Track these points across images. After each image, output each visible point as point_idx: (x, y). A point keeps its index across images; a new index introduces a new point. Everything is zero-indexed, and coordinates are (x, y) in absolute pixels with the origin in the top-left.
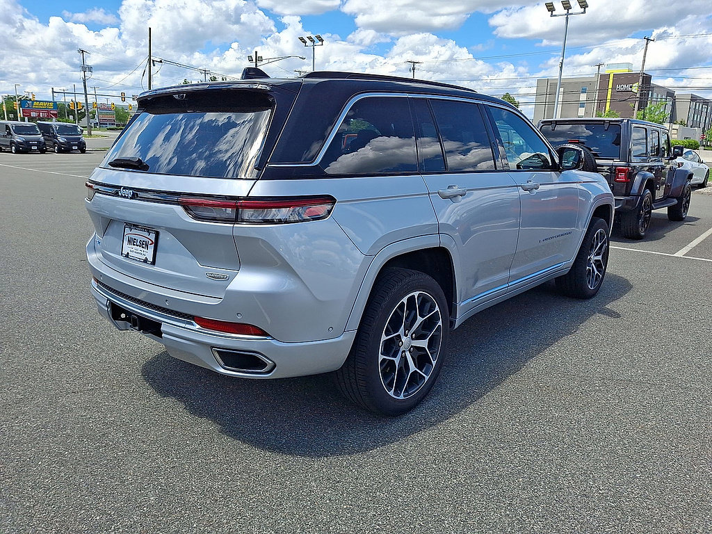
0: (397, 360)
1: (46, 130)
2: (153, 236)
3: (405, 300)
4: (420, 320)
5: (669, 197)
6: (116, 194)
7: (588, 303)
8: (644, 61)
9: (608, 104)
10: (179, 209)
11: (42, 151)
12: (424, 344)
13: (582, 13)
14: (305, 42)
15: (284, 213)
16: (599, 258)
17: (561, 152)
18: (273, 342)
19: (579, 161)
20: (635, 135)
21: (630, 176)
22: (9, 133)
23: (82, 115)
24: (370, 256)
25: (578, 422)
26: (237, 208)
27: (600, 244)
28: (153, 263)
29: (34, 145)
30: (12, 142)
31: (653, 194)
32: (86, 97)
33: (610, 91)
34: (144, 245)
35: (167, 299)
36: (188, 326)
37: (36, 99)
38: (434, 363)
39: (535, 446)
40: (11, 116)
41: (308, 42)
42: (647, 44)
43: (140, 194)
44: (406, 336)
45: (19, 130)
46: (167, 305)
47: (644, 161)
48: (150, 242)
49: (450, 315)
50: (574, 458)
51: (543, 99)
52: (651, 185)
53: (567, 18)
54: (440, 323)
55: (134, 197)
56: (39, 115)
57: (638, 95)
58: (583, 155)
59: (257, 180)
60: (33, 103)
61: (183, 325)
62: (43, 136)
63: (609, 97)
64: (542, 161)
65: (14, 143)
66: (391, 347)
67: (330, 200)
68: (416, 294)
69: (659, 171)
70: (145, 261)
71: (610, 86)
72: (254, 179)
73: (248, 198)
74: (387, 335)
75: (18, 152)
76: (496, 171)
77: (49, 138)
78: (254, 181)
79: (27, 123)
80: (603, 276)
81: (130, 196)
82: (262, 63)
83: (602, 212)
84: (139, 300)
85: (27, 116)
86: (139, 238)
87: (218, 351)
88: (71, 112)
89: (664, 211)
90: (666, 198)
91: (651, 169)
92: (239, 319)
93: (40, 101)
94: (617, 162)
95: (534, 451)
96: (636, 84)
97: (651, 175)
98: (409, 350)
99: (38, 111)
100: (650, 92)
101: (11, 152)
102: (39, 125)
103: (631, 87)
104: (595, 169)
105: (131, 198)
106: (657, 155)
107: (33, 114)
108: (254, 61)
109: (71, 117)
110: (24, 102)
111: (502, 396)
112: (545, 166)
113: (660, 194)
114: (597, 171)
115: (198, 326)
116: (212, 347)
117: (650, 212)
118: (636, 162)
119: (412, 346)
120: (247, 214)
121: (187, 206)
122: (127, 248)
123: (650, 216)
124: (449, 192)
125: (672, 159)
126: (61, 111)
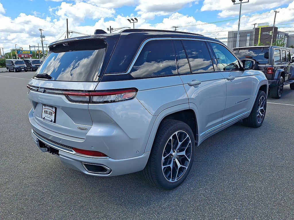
0: (171, 166)
1: (27, 62)
2: (54, 110)
3: (171, 138)
4: (180, 143)
5: (290, 79)
6: (37, 91)
7: (259, 129)
8: (275, 21)
9: (259, 41)
10: (64, 97)
11: (26, 71)
12: (183, 153)
13: (247, 2)
14: (130, 21)
15: (112, 97)
16: (262, 108)
17: (243, 62)
18: (110, 159)
19: (253, 66)
20: (275, 53)
21: (274, 71)
22: (13, 64)
23: (42, 55)
24: (155, 116)
25: (261, 188)
26: (90, 96)
27: (262, 103)
28: (55, 122)
29: (23, 68)
30: (14, 68)
31: (284, 78)
32: (43, 48)
33: (260, 35)
34: (51, 114)
35: (60, 139)
36: (70, 152)
37: (23, 50)
38: (189, 160)
39: (241, 201)
40: (14, 57)
41: (132, 21)
42: (276, 14)
43: (47, 91)
44: (174, 152)
45: (17, 63)
46: (61, 142)
47: (279, 64)
48: (53, 112)
49: (195, 140)
50: (260, 207)
51: (231, 39)
52: (283, 74)
53: (241, 5)
54: (190, 142)
55: (44, 92)
56: (25, 56)
57: (272, 36)
58: (254, 63)
59: (99, 82)
60: (22, 52)
61: (68, 152)
62: (26, 65)
63: (259, 37)
64: (235, 66)
65: (15, 68)
66: (168, 160)
67: (135, 90)
68: (176, 133)
69: (286, 68)
70: (51, 121)
71: (260, 33)
72: (97, 82)
73: (95, 91)
74: (164, 157)
75: (16, 71)
76: (214, 72)
77: (29, 65)
78: (97, 83)
79: (20, 60)
80: (264, 116)
81: (43, 91)
82: (113, 31)
83: (263, 88)
84: (49, 139)
85: (20, 57)
86: (49, 111)
87: (84, 164)
88: (37, 55)
89: (288, 86)
90: (290, 80)
91: (282, 67)
92: (93, 149)
93: (25, 51)
94: (267, 65)
95: (241, 204)
96: (271, 32)
97: (283, 70)
98: (177, 158)
99: (24, 54)
100: (277, 35)
101: (14, 72)
102: (25, 60)
103: (269, 33)
104: (258, 69)
105: (43, 93)
106: (285, 61)
107: (22, 56)
108: (110, 30)
109: (37, 57)
110: (18, 51)
111: (223, 176)
112: (236, 68)
113: (286, 78)
114: (259, 70)
115: (75, 152)
116: (81, 162)
117: (283, 86)
118: (275, 65)
119: (178, 156)
120: (95, 99)
121: (67, 96)
122: (44, 115)
123: (283, 88)
124: (193, 83)
125: (291, 63)
126: (33, 54)
